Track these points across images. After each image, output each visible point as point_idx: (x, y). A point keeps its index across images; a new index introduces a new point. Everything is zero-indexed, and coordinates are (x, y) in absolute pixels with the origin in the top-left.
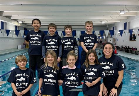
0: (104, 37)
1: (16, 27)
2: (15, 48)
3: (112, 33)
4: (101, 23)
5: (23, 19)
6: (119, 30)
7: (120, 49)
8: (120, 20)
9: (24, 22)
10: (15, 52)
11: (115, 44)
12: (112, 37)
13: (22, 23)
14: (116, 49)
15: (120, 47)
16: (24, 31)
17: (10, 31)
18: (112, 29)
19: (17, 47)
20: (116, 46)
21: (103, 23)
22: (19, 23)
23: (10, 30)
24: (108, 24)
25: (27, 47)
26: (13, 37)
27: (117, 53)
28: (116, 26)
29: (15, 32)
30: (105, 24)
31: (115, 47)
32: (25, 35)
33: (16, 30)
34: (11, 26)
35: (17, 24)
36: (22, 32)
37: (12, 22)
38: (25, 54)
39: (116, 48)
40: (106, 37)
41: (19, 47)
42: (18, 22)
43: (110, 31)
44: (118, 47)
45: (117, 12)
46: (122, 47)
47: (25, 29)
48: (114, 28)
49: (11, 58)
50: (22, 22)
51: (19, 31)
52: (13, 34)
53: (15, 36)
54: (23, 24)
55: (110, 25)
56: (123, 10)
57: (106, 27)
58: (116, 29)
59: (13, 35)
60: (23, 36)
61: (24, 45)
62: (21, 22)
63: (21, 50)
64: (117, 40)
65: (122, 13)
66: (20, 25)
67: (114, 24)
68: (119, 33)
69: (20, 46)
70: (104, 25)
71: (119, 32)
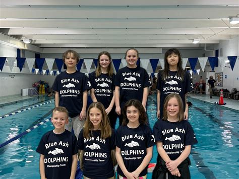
0: (198, 71)
1: (19, 51)
2: (16, 95)
3: (214, 62)
4: (190, 42)
5: (32, 35)
6: (228, 57)
7: (230, 94)
8: (230, 36)
9: (35, 40)
10: (16, 102)
11: (221, 85)
12: (213, 71)
13: (31, 44)
14: (222, 96)
15: (231, 91)
16: (34, 59)
17: (7, 60)
18: (214, 55)
19: (20, 93)
20: (223, 90)
21: (196, 42)
22: (25, 44)
23: (6, 58)
24: (206, 44)
25: (40, 92)
26: (12, 72)
27: (225, 104)
28: (222, 50)
29: (16, 62)
30: (200, 44)
31: (220, 90)
32: (37, 68)
33: (18, 58)
34: (9, 50)
35: (19, 45)
36: (30, 62)
37: (11, 41)
38: (38, 106)
39: (222, 92)
40: (201, 70)
41: (25, 92)
42: (23, 40)
43: (209, 58)
44: (226, 91)
45: (224, 19)
46: (233, 92)
47: (37, 56)
48: (217, 52)
49: (8, 115)
50: (32, 40)
51: (24, 59)
52: (12, 66)
53: (16, 69)
54: (33, 44)
55: (209, 46)
56: (237, 17)
57: (200, 50)
58: (222, 55)
59: (11, 68)
60: (33, 70)
61: (36, 89)
62: (28, 42)
63: (28, 98)
64: (224, 77)
65: (234, 22)
66: (26, 48)
67: (217, 45)
68: (228, 64)
69: (28, 89)
70: (198, 46)
71: (228, 61)
